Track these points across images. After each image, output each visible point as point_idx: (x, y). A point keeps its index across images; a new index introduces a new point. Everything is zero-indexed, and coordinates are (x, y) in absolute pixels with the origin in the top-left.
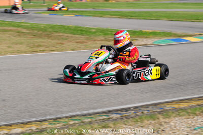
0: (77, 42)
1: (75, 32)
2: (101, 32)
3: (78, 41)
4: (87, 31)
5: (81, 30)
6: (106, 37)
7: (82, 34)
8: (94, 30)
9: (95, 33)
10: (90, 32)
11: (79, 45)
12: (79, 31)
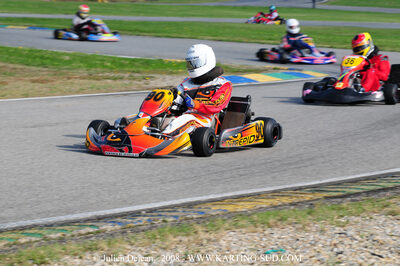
0: (34, 81)
1: (30, 60)
2: (81, 62)
3: (35, 78)
4: (52, 60)
5: (42, 58)
6: (93, 70)
7: (44, 65)
8: (67, 58)
9: (69, 62)
10: (60, 61)
11: (37, 86)
12: (37, 59)
